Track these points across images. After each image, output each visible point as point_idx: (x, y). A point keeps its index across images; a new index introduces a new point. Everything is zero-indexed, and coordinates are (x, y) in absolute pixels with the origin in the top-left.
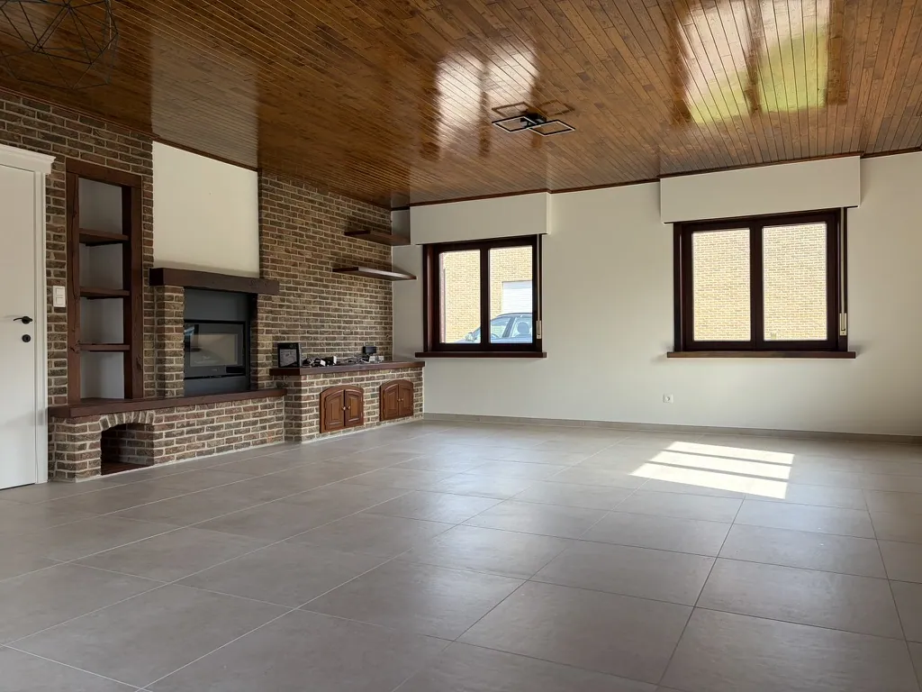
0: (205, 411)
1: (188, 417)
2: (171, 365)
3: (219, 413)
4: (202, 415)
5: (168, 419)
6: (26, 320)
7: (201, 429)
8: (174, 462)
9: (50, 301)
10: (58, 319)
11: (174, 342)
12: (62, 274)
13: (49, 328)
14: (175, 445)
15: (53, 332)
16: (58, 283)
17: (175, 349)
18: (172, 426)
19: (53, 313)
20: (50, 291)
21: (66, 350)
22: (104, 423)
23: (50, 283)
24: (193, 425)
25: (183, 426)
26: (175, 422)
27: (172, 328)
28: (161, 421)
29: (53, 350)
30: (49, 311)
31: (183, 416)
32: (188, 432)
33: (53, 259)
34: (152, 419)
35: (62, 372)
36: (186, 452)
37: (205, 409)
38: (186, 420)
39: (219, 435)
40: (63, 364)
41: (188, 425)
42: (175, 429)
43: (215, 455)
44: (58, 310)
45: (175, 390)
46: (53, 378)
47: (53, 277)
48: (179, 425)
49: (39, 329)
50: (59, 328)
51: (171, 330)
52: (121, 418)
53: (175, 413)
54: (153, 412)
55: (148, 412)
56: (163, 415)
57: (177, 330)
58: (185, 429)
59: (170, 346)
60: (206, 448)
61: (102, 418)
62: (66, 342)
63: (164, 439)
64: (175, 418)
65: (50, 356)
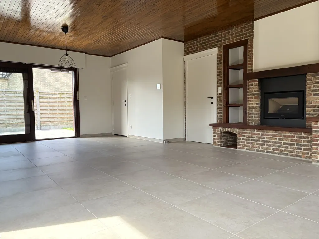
0: (260, 133)
1: (252, 134)
2: (252, 112)
3: (268, 135)
4: (259, 134)
5: (243, 133)
6: (212, 98)
7: (258, 140)
8: (245, 150)
9: (218, 91)
10: (220, 97)
11: (253, 103)
12: (221, 83)
13: (217, 100)
14: (246, 144)
15: (219, 101)
16: (220, 86)
17: (254, 106)
18: (244, 136)
19: (219, 95)
20: (218, 89)
21: (222, 106)
22: (221, 130)
23: (218, 86)
24: (254, 137)
25: (249, 137)
26: (246, 135)
27: (252, 97)
28: (240, 133)
29: (219, 106)
30: (218, 95)
31: (249, 133)
32: (251, 140)
33: (219, 78)
34: (236, 132)
35: (221, 113)
36: (251, 148)
37: (260, 132)
38: (251, 135)
39: (267, 145)
40: (221, 111)
41: (251, 137)
42: (246, 138)
43: (265, 153)
44: (220, 94)
45: (253, 122)
46: (218, 115)
47: (219, 84)
48: (247, 136)
49: (215, 100)
50: (220, 99)
51: (252, 98)
52: (225, 129)
53: (246, 131)
54: (237, 129)
55: (235, 129)
56: (241, 131)
57: (255, 98)
58: (250, 139)
59: (251, 104)
60: (261, 149)
61: (220, 128)
62: (222, 104)
63: (241, 140)
64: (246, 133)
65: (217, 108)
